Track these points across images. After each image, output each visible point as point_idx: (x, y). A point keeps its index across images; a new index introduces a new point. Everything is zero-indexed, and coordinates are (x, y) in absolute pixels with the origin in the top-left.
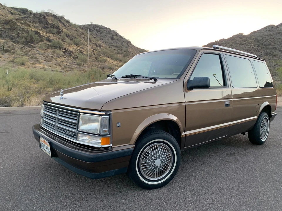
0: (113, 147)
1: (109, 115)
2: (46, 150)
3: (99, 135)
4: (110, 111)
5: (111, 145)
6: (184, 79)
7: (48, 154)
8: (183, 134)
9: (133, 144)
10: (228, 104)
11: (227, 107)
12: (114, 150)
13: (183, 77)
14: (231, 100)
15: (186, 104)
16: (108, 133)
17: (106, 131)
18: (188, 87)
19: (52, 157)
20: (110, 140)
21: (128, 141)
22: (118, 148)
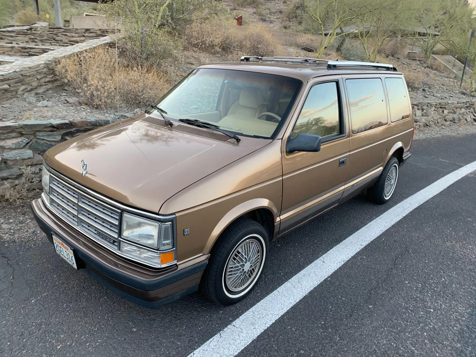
0: (178, 264)
1: (172, 220)
2: (66, 257)
3: (158, 250)
4: (174, 214)
5: (175, 262)
6: (282, 139)
7: (71, 263)
8: (278, 219)
9: (208, 254)
10: (343, 162)
11: (343, 166)
12: (180, 267)
13: (280, 136)
14: (349, 153)
15: (284, 178)
16: (170, 247)
17: (168, 244)
18: (288, 151)
19: (78, 269)
20: (173, 256)
21: (199, 250)
22: (185, 264)
